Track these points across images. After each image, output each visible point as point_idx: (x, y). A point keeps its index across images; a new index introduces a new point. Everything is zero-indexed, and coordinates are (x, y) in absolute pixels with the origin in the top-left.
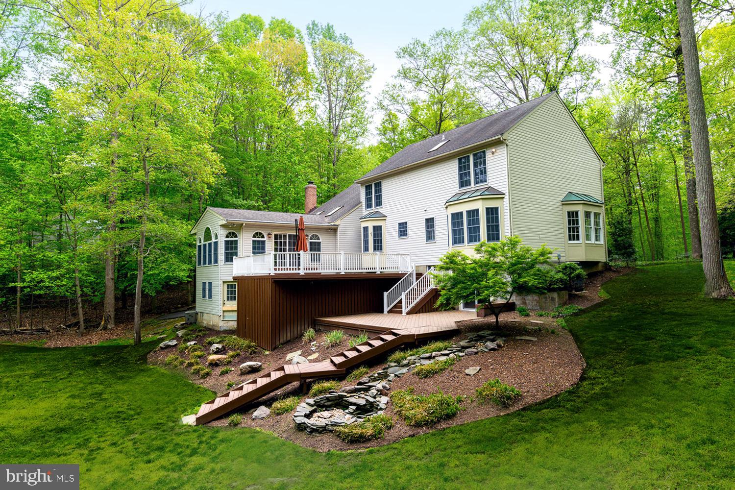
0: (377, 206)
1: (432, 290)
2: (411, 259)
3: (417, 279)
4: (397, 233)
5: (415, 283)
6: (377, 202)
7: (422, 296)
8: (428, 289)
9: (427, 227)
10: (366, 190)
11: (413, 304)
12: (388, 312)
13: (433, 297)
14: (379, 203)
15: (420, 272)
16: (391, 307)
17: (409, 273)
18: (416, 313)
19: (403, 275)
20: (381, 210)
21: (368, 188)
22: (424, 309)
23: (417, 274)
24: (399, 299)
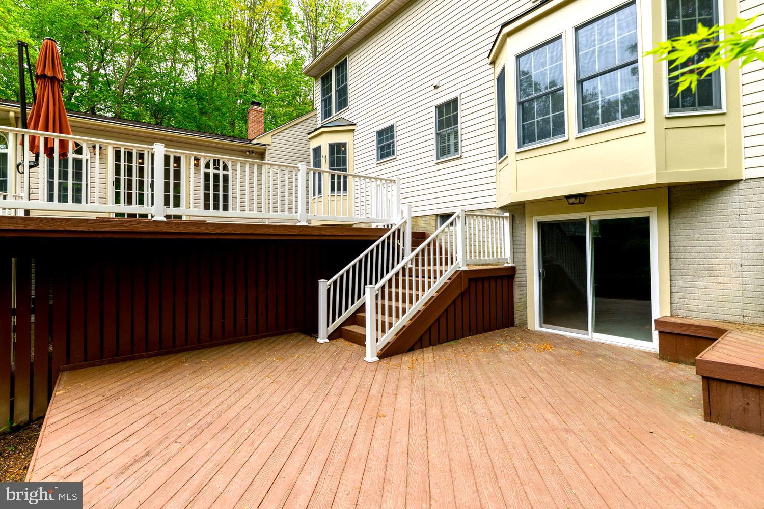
0: (340, 109)
1: (460, 276)
2: (399, 194)
3: (415, 245)
4: (375, 153)
5: (409, 256)
6: (340, 103)
7: (430, 293)
8: (449, 272)
9: (440, 125)
10: (323, 84)
11: (404, 321)
12: (331, 337)
13: (462, 294)
14: (343, 103)
15: (421, 230)
16: (339, 321)
17: (394, 228)
18: (411, 349)
19: (380, 232)
20: (346, 115)
21: (326, 79)
22: (434, 332)
23: (414, 235)
24: (358, 304)
